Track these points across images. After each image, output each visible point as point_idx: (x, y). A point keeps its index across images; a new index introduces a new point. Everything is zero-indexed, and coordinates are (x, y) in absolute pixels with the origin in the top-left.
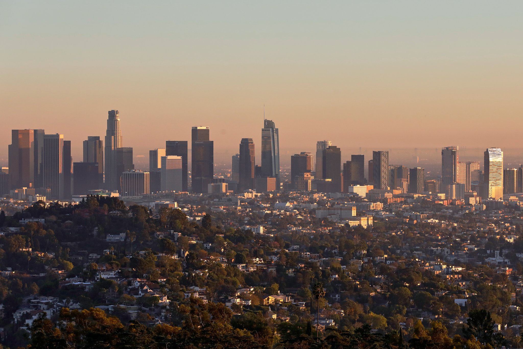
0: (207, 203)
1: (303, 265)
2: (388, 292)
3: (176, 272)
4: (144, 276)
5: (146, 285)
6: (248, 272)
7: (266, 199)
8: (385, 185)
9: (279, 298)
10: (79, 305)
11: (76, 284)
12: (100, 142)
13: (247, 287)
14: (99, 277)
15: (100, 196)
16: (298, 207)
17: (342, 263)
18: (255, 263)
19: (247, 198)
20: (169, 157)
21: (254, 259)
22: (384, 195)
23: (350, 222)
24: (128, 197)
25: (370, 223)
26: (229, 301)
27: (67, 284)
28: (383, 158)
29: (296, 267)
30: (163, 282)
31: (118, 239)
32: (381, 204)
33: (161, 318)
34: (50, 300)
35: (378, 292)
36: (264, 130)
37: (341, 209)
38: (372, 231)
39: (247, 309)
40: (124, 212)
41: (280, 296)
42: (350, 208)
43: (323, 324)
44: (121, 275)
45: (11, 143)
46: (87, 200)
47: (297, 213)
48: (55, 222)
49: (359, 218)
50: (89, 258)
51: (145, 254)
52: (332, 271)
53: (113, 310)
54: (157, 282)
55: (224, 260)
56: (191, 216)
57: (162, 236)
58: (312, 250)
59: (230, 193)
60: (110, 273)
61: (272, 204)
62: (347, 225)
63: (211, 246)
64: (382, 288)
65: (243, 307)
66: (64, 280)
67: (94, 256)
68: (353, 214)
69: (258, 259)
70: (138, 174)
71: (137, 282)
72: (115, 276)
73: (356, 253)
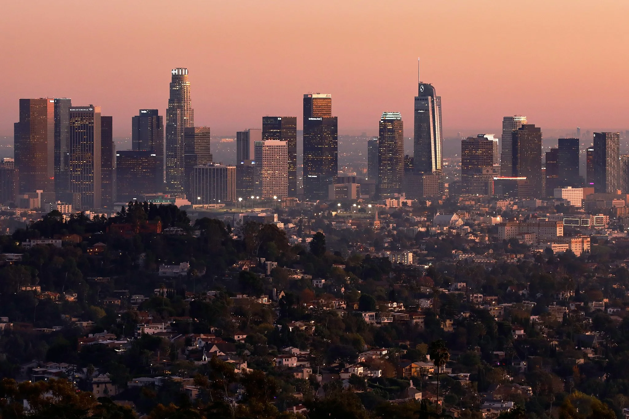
0: (326, 215)
1: (468, 315)
2: (605, 359)
3: (262, 325)
4: (213, 330)
5: (215, 346)
6: (379, 326)
7: (420, 209)
8: (614, 186)
9: (428, 367)
10: (109, 377)
11: (105, 342)
12: (159, 119)
13: (377, 349)
14: (140, 331)
15: (149, 203)
16: (470, 221)
17: (535, 312)
18: (391, 311)
19: (390, 207)
20: (269, 142)
21: (389, 304)
22: (612, 202)
23: (553, 245)
24: (202, 206)
25: (585, 248)
26: (347, 371)
27: (90, 343)
28: (609, 142)
29: (457, 318)
30: (242, 339)
31: (178, 271)
32: (605, 216)
33: (237, 398)
34: (63, 368)
35: (589, 358)
36: (418, 100)
37: (539, 225)
38: (588, 260)
39: (375, 384)
40: (188, 229)
41: (428, 364)
42: (554, 223)
43: (497, 409)
44: (176, 329)
45: (18, 121)
46: (129, 210)
47: (469, 231)
48: (79, 245)
49: (567, 239)
50: (132, 301)
51: (215, 295)
52: (515, 324)
53: (160, 384)
54: (234, 341)
55: (342, 306)
56: (299, 236)
57: (247, 267)
58: (487, 290)
59: (363, 199)
60: (158, 326)
61: (430, 217)
62: (549, 250)
63: (324, 284)
64: (595, 351)
65: (368, 380)
66: (85, 337)
67: (139, 298)
68: (558, 232)
69: (395, 304)
70: (217, 169)
71: (200, 340)
72: (165, 331)
73: (557, 295)
